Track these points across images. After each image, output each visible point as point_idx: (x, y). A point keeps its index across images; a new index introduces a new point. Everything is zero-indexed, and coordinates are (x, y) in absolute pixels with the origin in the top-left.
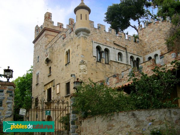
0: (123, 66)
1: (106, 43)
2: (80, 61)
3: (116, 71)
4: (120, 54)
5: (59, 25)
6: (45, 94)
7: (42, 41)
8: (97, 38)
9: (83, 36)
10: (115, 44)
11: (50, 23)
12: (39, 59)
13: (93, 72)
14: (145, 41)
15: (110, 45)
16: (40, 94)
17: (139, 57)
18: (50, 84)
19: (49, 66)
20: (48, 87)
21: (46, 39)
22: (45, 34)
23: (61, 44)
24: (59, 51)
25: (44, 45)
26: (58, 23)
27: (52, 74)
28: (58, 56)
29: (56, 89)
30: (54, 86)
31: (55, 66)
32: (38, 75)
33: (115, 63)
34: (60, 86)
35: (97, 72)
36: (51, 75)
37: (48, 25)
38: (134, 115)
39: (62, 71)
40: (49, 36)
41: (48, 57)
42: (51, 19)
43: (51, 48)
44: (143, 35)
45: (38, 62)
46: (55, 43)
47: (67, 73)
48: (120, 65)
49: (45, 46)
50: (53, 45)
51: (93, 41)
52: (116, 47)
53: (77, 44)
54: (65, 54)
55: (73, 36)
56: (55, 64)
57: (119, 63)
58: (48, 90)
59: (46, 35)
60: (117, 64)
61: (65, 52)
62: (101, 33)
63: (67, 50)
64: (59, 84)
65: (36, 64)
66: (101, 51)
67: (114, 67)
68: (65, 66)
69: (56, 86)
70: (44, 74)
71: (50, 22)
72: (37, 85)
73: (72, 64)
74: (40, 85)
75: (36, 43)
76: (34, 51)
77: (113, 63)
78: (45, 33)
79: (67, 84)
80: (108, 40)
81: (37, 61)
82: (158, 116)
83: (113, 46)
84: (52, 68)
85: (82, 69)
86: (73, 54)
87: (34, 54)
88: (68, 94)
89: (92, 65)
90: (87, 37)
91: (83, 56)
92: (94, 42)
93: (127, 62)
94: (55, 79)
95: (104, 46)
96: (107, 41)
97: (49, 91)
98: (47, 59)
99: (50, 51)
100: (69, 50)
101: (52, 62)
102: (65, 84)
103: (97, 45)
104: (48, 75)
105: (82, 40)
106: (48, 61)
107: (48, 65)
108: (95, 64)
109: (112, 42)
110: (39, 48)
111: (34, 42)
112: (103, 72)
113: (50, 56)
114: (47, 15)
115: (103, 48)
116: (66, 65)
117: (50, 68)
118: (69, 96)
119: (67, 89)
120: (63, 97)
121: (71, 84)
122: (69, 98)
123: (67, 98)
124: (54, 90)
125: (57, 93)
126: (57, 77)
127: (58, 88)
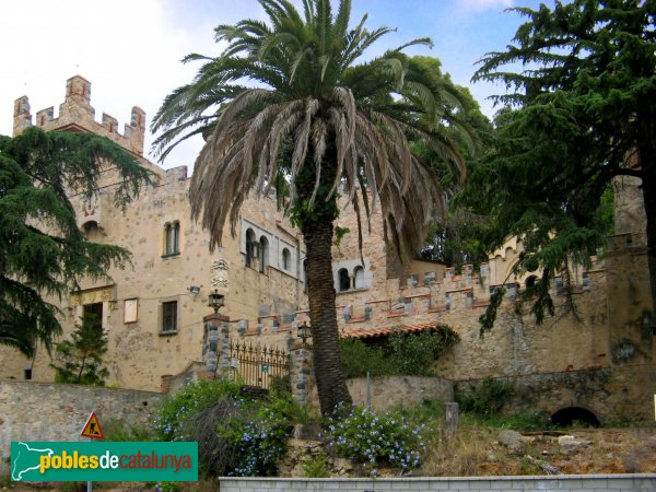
0: (289, 281)
1: (263, 224)
3: (277, 292)
4: (286, 253)
5: (107, 123)
6: (72, 316)
10: (279, 227)
11: (85, 111)
13: (238, 290)
15: (270, 229)
20: (89, 299)
26: (105, 116)
28: (132, 225)
29: (120, 311)
30: (113, 302)
33: (277, 273)
34: (138, 305)
35: (245, 291)
37: (80, 116)
38: (406, 381)
39: (146, 267)
41: (94, 218)
42: (89, 100)
43: (106, 196)
47: (170, 277)
48: (284, 278)
50: (112, 190)
51: (242, 217)
52: (281, 235)
54: (161, 230)
58: (85, 307)
60: (281, 275)
61: (163, 223)
63: (169, 219)
64: (136, 299)
66: (253, 240)
67: (274, 282)
68: (161, 259)
69: (120, 303)
71: (87, 109)
73: (188, 259)
77: (273, 271)
79: (164, 303)
80: (267, 216)
82: (429, 384)
83: (275, 231)
85: (221, 279)
88: (168, 329)
89: (238, 272)
91: (223, 251)
92: (244, 220)
93: (298, 273)
94: (120, 284)
95: (260, 231)
96: (265, 220)
98: (92, 223)
100: (176, 223)
101: (105, 235)
102: (161, 304)
103: (249, 226)
108: (242, 271)
109: (275, 223)
112: (255, 291)
113: (103, 218)
114: (79, 86)
115: (258, 235)
116: (163, 257)
118: (175, 334)
119: (164, 317)
120: (151, 335)
121: (180, 306)
122: (172, 339)
123: (166, 339)
124: (116, 312)
125: (126, 321)
126: (127, 279)
127: (130, 308)
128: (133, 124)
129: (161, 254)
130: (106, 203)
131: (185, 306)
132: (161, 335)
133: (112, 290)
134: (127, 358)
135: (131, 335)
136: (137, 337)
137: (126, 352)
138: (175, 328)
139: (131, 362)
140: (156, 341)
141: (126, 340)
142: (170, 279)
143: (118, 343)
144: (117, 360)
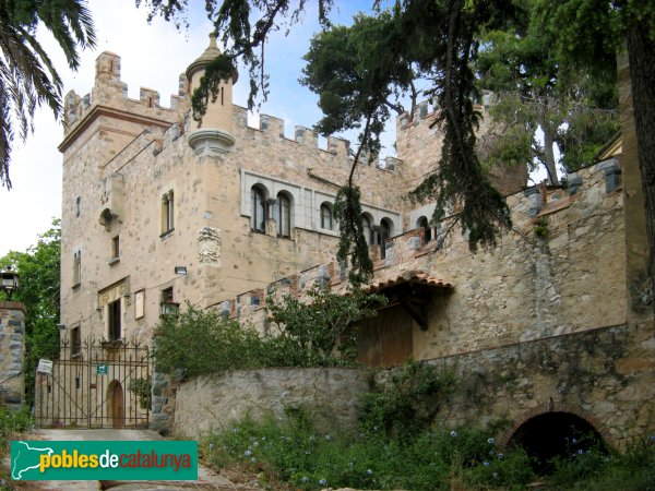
0: (333, 242)
1: (283, 176)
2: (202, 230)
3: (311, 259)
5: (146, 98)
6: (101, 317)
7: (89, 148)
8: (256, 160)
9: (213, 154)
10: (312, 176)
11: (114, 90)
12: (81, 205)
13: (239, 263)
14: (414, 166)
15: (295, 180)
16: (86, 316)
17: (391, 217)
18: (118, 289)
19: (114, 233)
20: (112, 296)
21: (104, 143)
22: (100, 128)
23: (150, 170)
24: (143, 192)
25: (97, 164)
26: (143, 91)
27: (121, 258)
28: (140, 205)
29: (133, 306)
30: (127, 296)
31: (131, 235)
32: (79, 259)
33: (310, 235)
34: (145, 297)
35: (250, 263)
36: (118, 262)
37: (108, 96)
39: (150, 252)
40: (111, 135)
41: (108, 205)
42: (119, 76)
43: (119, 178)
44: (408, 146)
45: (78, 215)
46: (130, 163)
47: (167, 259)
48: (324, 240)
49: (100, 167)
50: (125, 170)
51: (243, 170)
52: (315, 186)
53: (194, 177)
54: (160, 203)
55: (184, 152)
56: (132, 228)
57: (320, 234)
58: (110, 305)
59: (102, 132)
60: (316, 237)
61: (161, 196)
62: (268, 145)
63: (166, 190)
64: (143, 290)
65: (71, 221)
66: (267, 198)
67: (304, 248)
68: (160, 239)
69: (133, 296)
70: (97, 257)
71: (117, 87)
72: (76, 287)
73: (180, 234)
74: (84, 289)
75: (72, 150)
76: (64, 179)
77: (303, 234)
78: (98, 123)
79: (164, 291)
80: (290, 164)
81: (74, 213)
82: (302, 381)
83: (304, 182)
84: (123, 240)
85: (206, 253)
86: (183, 205)
87: (64, 186)
89: (238, 240)
90: (223, 156)
91: (209, 216)
92: (246, 173)
94: (132, 275)
95: (277, 184)
96: (287, 170)
97: (115, 308)
98: (107, 211)
99: (115, 189)
100: (172, 193)
101: (121, 223)
102: (161, 293)
103: (255, 181)
104: (111, 260)
105: (208, 165)
106: (108, 217)
107: (109, 231)
108: (245, 239)
109: (305, 171)
110: (79, 170)
111: (63, 148)
112: (270, 261)
113: (115, 204)
114: (106, 63)
115: (273, 191)
116: (162, 236)
117: (116, 239)
121: (175, 291)
124: (130, 308)
125: (137, 316)
126: (137, 269)
127: (140, 301)
128: (181, 94)
129: (160, 234)
130: (119, 185)
131: (179, 292)
133: (127, 284)
135: (141, 332)
142: (168, 262)
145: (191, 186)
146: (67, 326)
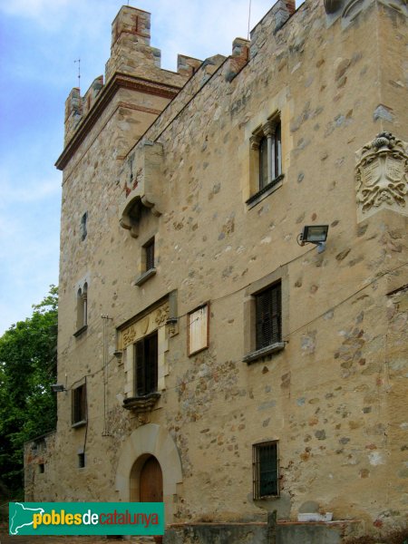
2: (373, 142)
5: (187, 67)
6: (121, 365)
7: (101, 142)
12: (88, 223)
16: (95, 368)
18: (152, 316)
19: (144, 238)
20: (140, 332)
21: (125, 126)
22: (120, 105)
23: (219, 110)
25: (115, 155)
26: (181, 59)
27: (158, 268)
28: (197, 173)
29: (183, 336)
30: (172, 322)
31: (179, 226)
32: (86, 294)
34: (210, 315)
36: (153, 275)
37: (131, 63)
39: (221, 237)
41: (139, 191)
42: (148, 37)
43: (157, 149)
45: (84, 237)
46: (176, 121)
47: (263, 237)
49: (120, 158)
50: (167, 136)
54: (245, 150)
56: (180, 216)
58: (138, 345)
59: (123, 110)
61: (248, 133)
63: (261, 119)
64: (206, 305)
65: (73, 249)
68: (246, 208)
69: (182, 321)
70: (114, 283)
71: (143, 51)
72: (81, 333)
74: (93, 332)
75: (72, 162)
76: (64, 201)
78: (117, 99)
79: (256, 295)
81: (78, 236)
84: (161, 241)
85: (382, 185)
87: (63, 211)
88: (266, 345)
91: (386, 116)
94: (181, 288)
97: (147, 351)
99: (149, 164)
100: (275, 123)
101: (159, 215)
102: (249, 298)
104: (139, 277)
106: (138, 212)
107: (135, 237)
110: (87, 178)
111: (62, 164)
113: (149, 187)
114: (129, 21)
116: (249, 202)
117: (149, 246)
118: (279, 351)
119: (258, 323)
120: (232, 365)
121: (287, 290)
122: (273, 365)
123: (260, 367)
124: (176, 340)
125: (193, 350)
126: (191, 275)
127: (198, 324)
129: (246, 197)
130: (156, 159)
131: (298, 285)
132: (250, 362)
133: (170, 303)
134: (194, 419)
135: (201, 374)
136: (209, 377)
137: (193, 408)
138: (279, 339)
139: (202, 424)
140: (242, 377)
141: (192, 386)
142: (268, 240)
143: (181, 394)
144: (180, 424)
145: (330, 81)
146: (67, 386)
